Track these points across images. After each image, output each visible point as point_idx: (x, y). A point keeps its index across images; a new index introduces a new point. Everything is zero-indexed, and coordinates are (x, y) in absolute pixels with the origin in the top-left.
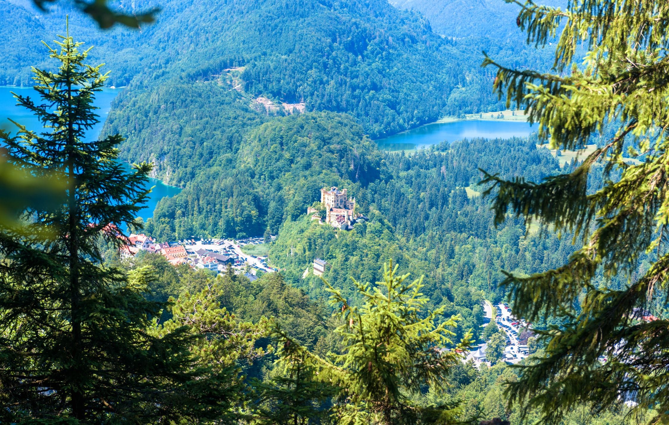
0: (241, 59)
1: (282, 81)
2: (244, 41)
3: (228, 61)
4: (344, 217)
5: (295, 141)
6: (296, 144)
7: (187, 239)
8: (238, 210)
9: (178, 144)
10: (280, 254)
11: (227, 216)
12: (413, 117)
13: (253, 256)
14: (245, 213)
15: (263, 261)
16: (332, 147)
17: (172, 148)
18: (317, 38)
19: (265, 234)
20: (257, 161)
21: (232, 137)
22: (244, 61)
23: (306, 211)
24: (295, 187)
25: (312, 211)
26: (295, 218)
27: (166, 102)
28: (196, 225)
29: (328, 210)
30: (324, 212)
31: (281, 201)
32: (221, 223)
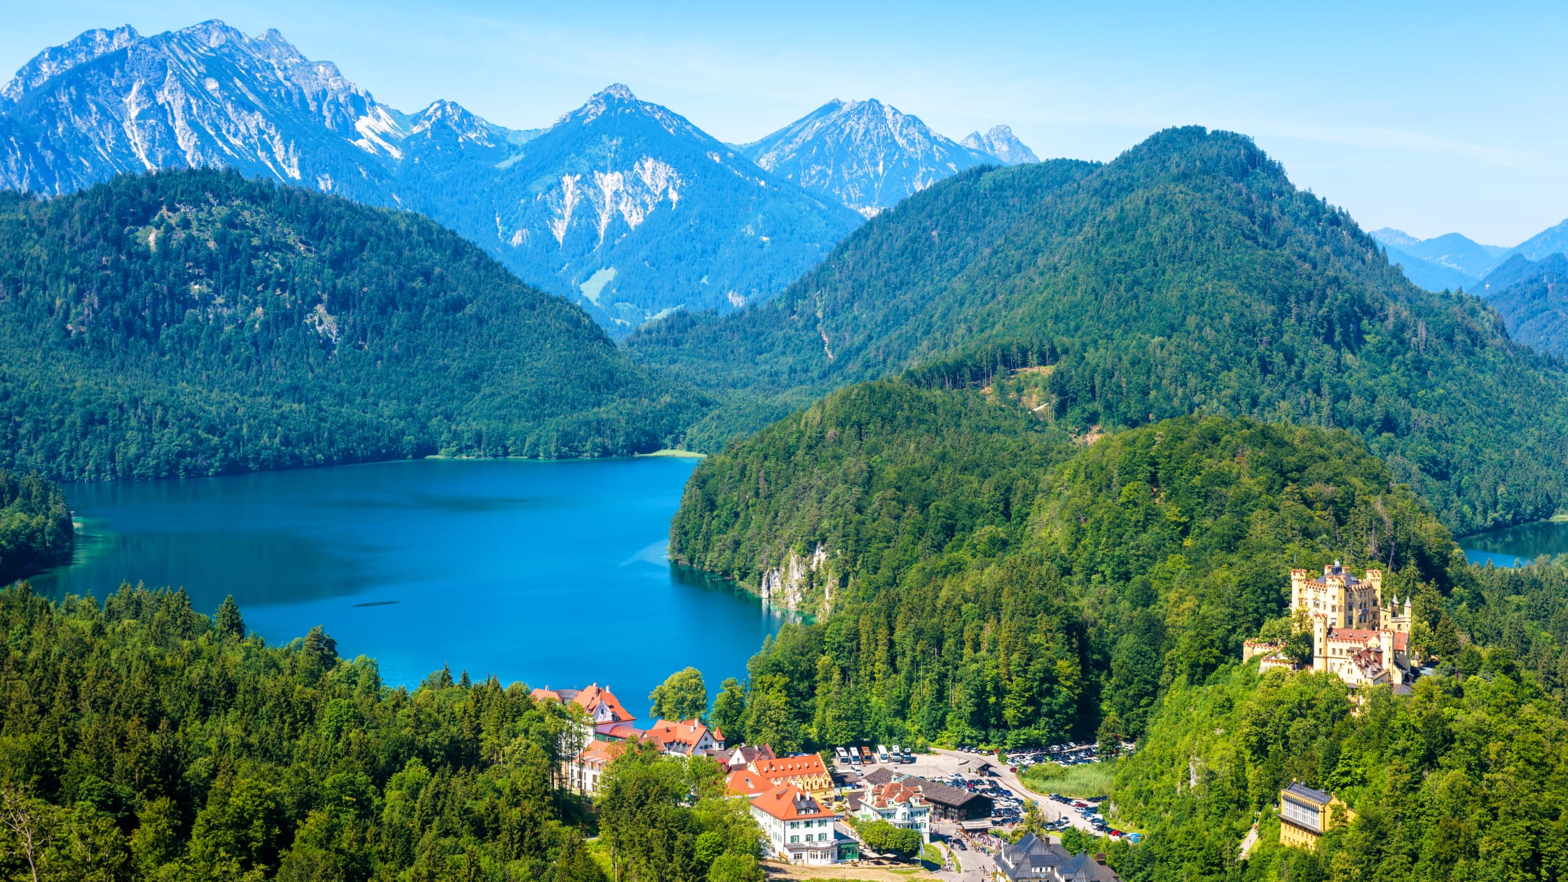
0: (1047, 347)
1: (1153, 393)
2: (1057, 316)
3: (1014, 349)
4: (1379, 653)
5: (1196, 472)
6: (1197, 480)
7: (847, 747)
8: (1015, 656)
9: (859, 510)
10: (1154, 785)
11: (979, 672)
12: (1495, 503)
13: (1058, 798)
14: (1036, 666)
15: (1095, 810)
16: (1309, 491)
17: (841, 521)
18: (1242, 303)
19: (1101, 730)
20: (1079, 533)
21: (1009, 489)
22: (1053, 350)
23: (1238, 651)
24: (1201, 590)
25: (1258, 651)
26: (1201, 672)
27: (841, 424)
28: (878, 702)
29: (1318, 634)
30: (1308, 639)
31: (1155, 632)
32: (958, 695)
